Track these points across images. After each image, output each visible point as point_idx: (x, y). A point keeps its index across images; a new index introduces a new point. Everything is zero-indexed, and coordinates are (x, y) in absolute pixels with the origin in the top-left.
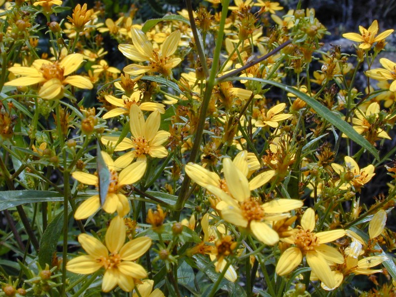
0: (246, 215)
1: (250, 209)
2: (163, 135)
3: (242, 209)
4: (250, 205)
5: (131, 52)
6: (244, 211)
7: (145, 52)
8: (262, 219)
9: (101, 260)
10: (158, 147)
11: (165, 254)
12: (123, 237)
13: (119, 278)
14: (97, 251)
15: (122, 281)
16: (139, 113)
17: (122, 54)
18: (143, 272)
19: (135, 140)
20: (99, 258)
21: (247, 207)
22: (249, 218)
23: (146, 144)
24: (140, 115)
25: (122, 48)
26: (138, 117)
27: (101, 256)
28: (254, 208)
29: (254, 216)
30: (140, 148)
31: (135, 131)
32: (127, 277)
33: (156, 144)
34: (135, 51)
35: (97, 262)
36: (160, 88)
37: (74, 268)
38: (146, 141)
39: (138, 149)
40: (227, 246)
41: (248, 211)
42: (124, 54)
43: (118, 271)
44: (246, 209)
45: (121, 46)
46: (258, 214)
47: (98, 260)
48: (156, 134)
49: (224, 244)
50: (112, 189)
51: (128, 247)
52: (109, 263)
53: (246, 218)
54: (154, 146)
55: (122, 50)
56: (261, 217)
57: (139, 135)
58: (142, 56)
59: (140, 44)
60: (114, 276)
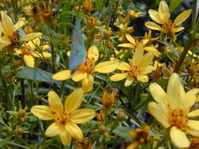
0: (171, 119)
1: (176, 116)
2: (151, 68)
3: (170, 114)
4: (178, 114)
5: (155, 16)
6: (171, 116)
7: (164, 18)
8: (183, 129)
9: (54, 113)
10: (144, 75)
11: (102, 129)
12: (78, 104)
13: (62, 132)
14: (56, 106)
15: (63, 134)
16: (142, 50)
17: (149, 15)
18: (80, 135)
19: (131, 66)
20: (54, 111)
21: (175, 114)
22: (173, 123)
23: (137, 70)
24: (142, 52)
25: (151, 12)
26: (140, 53)
27: (56, 110)
28: (181, 117)
29: (177, 123)
30: (132, 71)
31: (135, 61)
32: (68, 134)
33: (143, 73)
34: (158, 16)
35: (51, 113)
36: (168, 53)
37: (36, 111)
38: (138, 68)
39: (131, 72)
40: (145, 135)
41: (174, 118)
42: (150, 16)
43: (64, 127)
44: (173, 115)
45: (150, 10)
46: (181, 123)
47: (52, 111)
48: (146, 67)
49: (143, 133)
50: (86, 68)
51: (79, 113)
52: (59, 117)
53: (170, 122)
54: (142, 74)
55: (151, 13)
56: (184, 127)
57: (136, 63)
58: (161, 20)
59: (163, 12)
60: (59, 129)
